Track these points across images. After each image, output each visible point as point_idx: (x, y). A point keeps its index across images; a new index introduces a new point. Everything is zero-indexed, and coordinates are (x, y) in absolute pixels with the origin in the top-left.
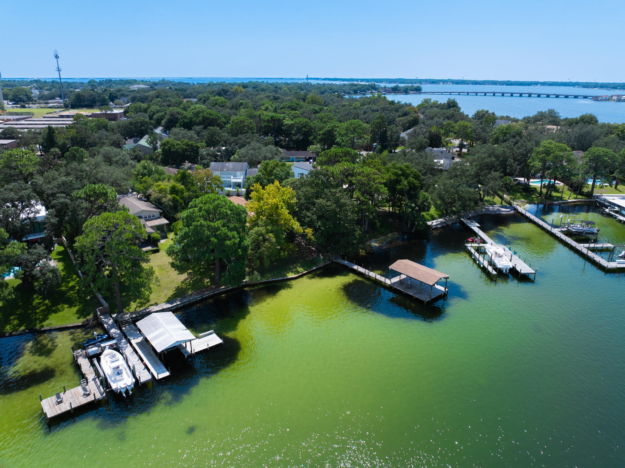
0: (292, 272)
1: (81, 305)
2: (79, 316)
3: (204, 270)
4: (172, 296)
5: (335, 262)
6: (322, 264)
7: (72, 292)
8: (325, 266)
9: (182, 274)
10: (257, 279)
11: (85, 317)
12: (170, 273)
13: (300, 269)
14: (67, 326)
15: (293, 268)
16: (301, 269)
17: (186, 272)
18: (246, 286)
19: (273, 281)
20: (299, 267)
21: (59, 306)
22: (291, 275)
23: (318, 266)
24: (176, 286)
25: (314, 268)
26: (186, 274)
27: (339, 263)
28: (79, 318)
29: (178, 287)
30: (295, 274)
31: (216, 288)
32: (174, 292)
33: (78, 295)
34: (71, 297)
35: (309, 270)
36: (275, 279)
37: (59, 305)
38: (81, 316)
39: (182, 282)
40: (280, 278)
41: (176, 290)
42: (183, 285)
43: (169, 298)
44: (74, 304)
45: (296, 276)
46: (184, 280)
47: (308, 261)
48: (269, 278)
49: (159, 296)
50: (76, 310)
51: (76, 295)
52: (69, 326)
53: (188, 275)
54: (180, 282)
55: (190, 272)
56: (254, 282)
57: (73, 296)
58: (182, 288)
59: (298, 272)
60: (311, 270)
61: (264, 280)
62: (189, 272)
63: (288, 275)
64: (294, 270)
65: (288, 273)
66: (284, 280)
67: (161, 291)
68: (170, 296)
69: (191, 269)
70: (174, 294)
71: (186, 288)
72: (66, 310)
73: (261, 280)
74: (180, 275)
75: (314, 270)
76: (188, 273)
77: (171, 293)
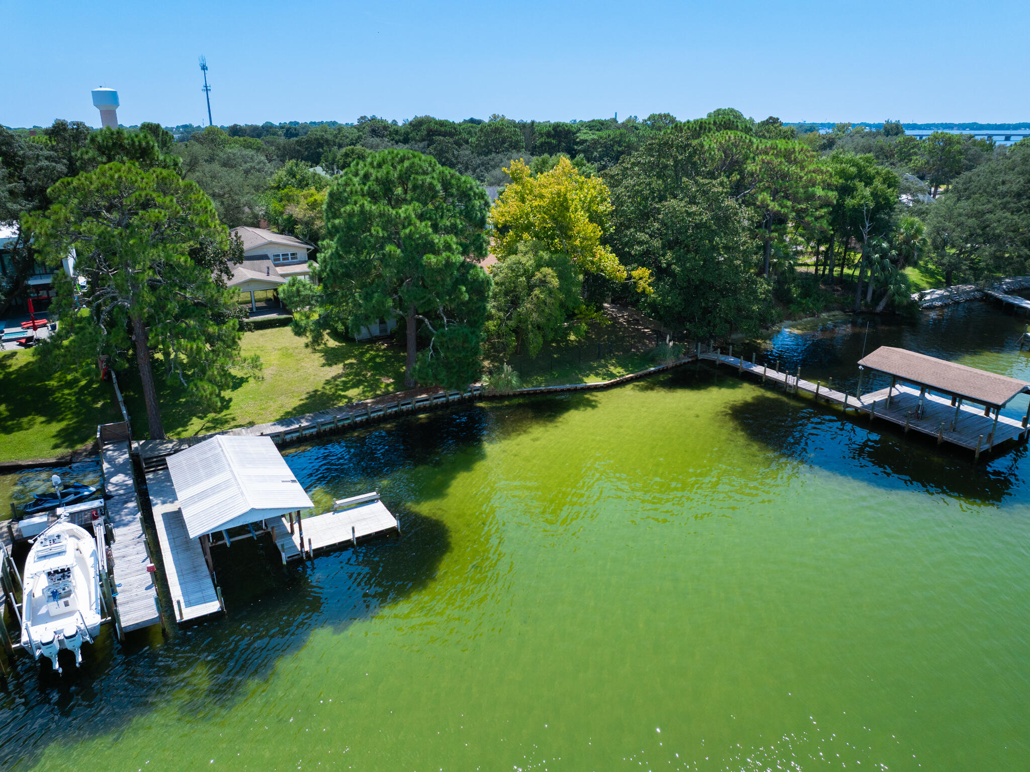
0: (597, 375)
1: (75, 420)
2: (58, 442)
3: (384, 359)
4: (295, 409)
5: (703, 360)
6: (670, 362)
7: (66, 391)
8: (676, 366)
9: (330, 365)
10: (510, 382)
11: (71, 446)
12: (302, 364)
13: (618, 371)
14: (20, 463)
15: (599, 366)
16: (619, 369)
17: (342, 361)
18: (481, 398)
19: (550, 392)
20: (613, 365)
21: (25, 420)
22: (592, 381)
23: (660, 364)
24: (311, 389)
25: (652, 369)
26: (341, 365)
27: (714, 362)
28: (56, 447)
29: (316, 391)
30: (604, 379)
31: (404, 398)
32: (302, 402)
33: (78, 400)
34: (62, 400)
35: (640, 373)
36: (555, 387)
37: (26, 416)
38: (63, 443)
39: (328, 382)
40: (568, 386)
41: (307, 399)
42: (328, 387)
43: (288, 413)
44: (61, 417)
45: (606, 382)
46: (333, 378)
47: (634, 354)
48: (539, 384)
49: (263, 409)
50: (58, 429)
51: (73, 398)
52: (24, 463)
53: (344, 369)
54: (323, 381)
55: (351, 364)
56: (503, 390)
57: (67, 399)
58: (323, 394)
59: (612, 375)
60: (645, 372)
61: (527, 388)
62: (347, 362)
63: (585, 379)
64: (602, 371)
65: (587, 376)
66: (576, 390)
67: (271, 399)
68: (290, 410)
69: (355, 357)
70: (300, 406)
71: (333, 394)
72: (37, 427)
73: (519, 388)
74: (327, 368)
75: (650, 374)
76: (345, 365)
77: (294, 402)
